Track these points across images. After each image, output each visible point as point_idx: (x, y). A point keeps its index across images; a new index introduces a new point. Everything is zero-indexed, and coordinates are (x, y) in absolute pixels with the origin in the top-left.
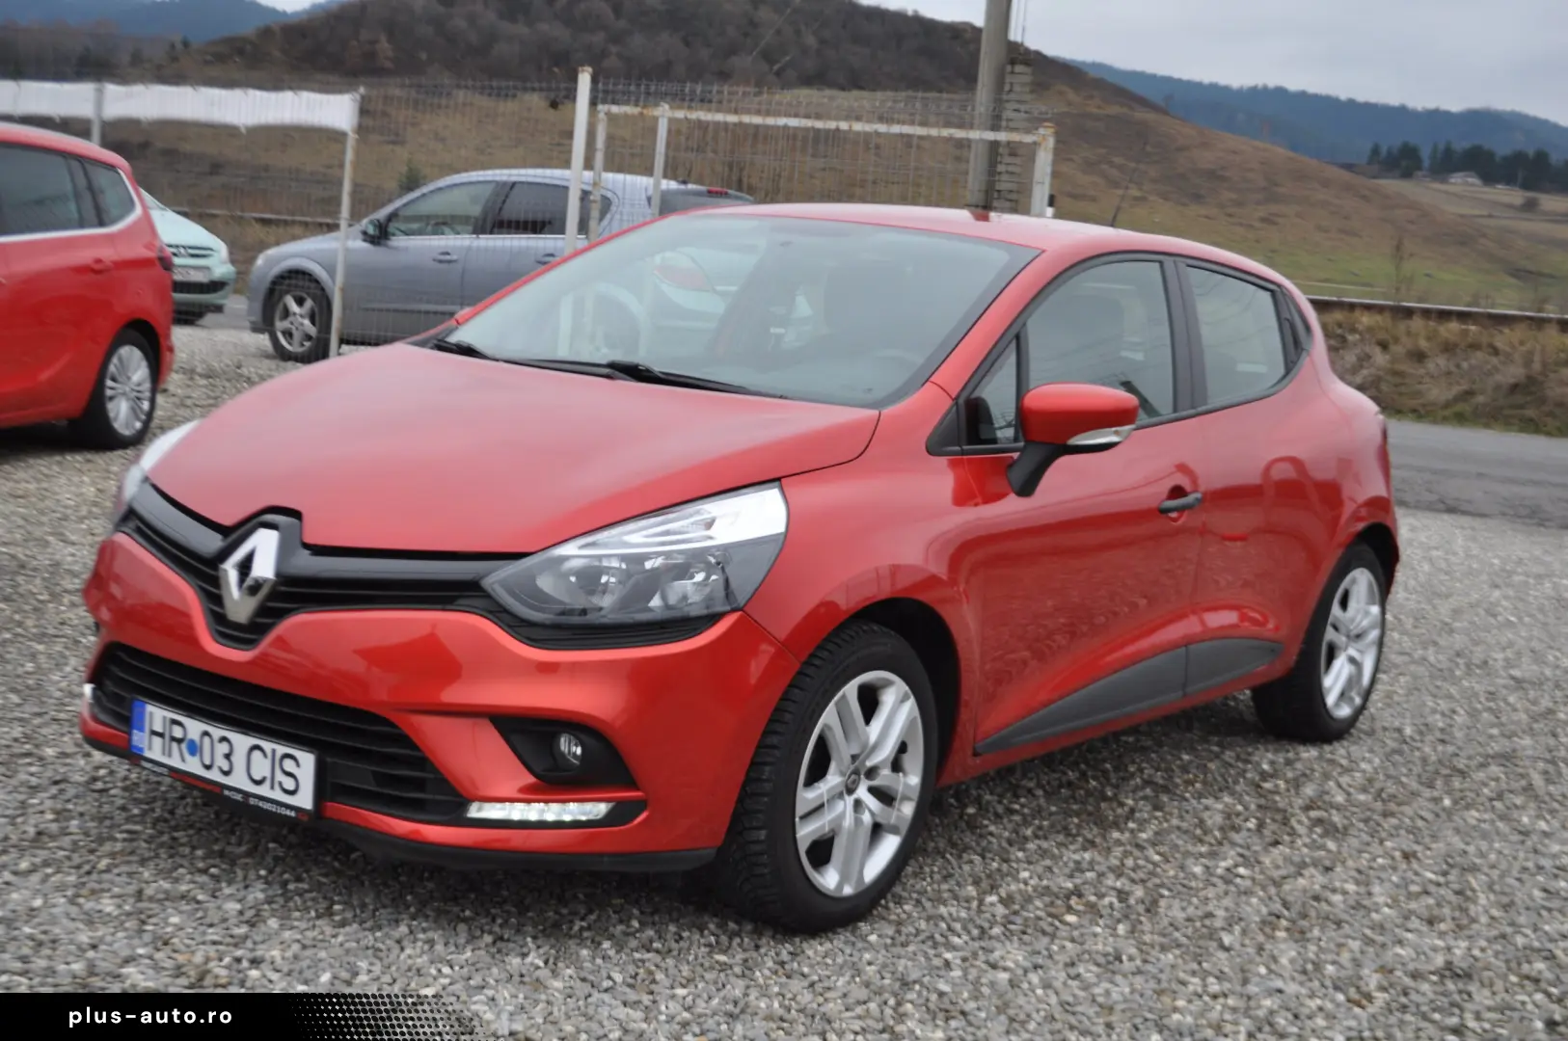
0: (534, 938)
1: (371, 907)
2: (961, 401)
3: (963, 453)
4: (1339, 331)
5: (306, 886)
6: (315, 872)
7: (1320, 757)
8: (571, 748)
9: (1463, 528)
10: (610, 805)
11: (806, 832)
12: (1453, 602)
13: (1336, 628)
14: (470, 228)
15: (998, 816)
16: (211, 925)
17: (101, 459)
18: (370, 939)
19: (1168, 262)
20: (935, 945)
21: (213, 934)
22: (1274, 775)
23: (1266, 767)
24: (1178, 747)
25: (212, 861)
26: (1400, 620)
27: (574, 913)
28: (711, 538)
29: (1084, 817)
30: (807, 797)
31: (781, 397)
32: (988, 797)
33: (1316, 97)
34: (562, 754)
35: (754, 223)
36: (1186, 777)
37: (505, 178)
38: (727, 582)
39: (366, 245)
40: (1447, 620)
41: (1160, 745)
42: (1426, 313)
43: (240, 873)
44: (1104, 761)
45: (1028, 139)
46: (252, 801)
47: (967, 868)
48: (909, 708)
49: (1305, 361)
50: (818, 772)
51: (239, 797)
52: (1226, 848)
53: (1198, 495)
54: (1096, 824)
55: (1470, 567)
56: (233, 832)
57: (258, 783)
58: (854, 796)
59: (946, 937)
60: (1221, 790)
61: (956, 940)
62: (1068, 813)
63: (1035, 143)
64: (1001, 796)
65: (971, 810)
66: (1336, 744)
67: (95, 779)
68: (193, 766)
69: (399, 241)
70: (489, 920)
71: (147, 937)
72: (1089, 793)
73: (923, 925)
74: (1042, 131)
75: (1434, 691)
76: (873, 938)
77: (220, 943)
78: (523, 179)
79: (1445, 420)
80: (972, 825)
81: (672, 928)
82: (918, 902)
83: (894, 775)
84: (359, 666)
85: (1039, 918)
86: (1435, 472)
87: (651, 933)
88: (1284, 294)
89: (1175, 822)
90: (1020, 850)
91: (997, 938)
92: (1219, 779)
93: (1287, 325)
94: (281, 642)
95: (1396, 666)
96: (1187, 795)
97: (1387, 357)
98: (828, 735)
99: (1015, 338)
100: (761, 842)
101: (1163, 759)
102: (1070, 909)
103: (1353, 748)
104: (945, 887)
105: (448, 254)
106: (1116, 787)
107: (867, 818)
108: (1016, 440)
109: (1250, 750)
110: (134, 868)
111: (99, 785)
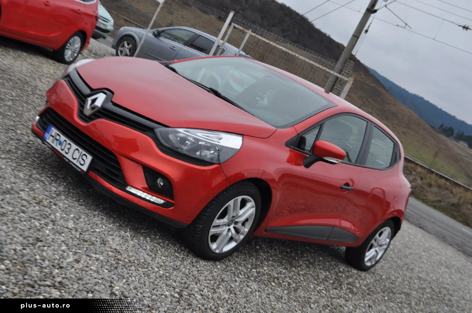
0: (130, 229)
1: (90, 204)
2: (299, 135)
3: (294, 149)
4: (411, 170)
5: (75, 192)
6: (78, 190)
7: (357, 274)
8: (160, 182)
9: (422, 233)
10: (165, 202)
11: (213, 231)
12: (410, 251)
13: (375, 240)
14: (183, 43)
15: (264, 251)
16: (47, 191)
17: (58, 64)
18: (87, 212)
19: (370, 123)
20: (235, 275)
21: (46, 193)
22: (343, 273)
23: (341, 270)
24: (320, 255)
25: (52, 176)
26: (394, 249)
27: (143, 228)
28: (219, 142)
29: (287, 261)
30: (217, 222)
31: (252, 115)
32: (264, 246)
33: (431, 104)
34: (157, 183)
35: (263, 68)
36: (319, 263)
37: (198, 33)
38: (219, 156)
39: (153, 36)
40: (407, 255)
41: (315, 252)
42: (437, 174)
43: (59, 182)
44: (299, 250)
45: (346, 79)
46: (70, 163)
47: (251, 260)
48: (253, 210)
49: (396, 165)
50: (222, 216)
51: (67, 161)
52: (322, 284)
53: (353, 188)
54: (290, 264)
55: (419, 244)
56: (60, 171)
57: (74, 159)
58: (229, 227)
59: (238, 274)
60: (327, 270)
61: (241, 276)
62: (284, 259)
63: (347, 81)
64: (267, 247)
65: (258, 247)
66: (363, 272)
67: (29, 143)
68: (58, 148)
69: (162, 39)
70: (119, 220)
71: (29, 187)
72: (291, 256)
73: (233, 269)
74: (350, 78)
75: (396, 271)
76: (219, 267)
77: (47, 196)
78: (203, 35)
79: (430, 206)
80: (256, 251)
81: (167, 242)
82: (234, 263)
83: (242, 226)
84: (112, 140)
85: (265, 280)
86: (420, 216)
87: (161, 241)
88: (397, 145)
89: (311, 273)
90: (267, 262)
91: (252, 280)
92: (327, 267)
93: (394, 154)
94: (94, 125)
95: (388, 260)
96: (317, 268)
97: (421, 182)
98: (229, 208)
99: (320, 125)
100: (199, 228)
101: (315, 257)
102: (274, 282)
103: (367, 275)
104: (243, 262)
105: (174, 47)
106: (299, 258)
107: (230, 234)
108: (310, 151)
109: (339, 264)
110: (31, 169)
111: (29, 145)
